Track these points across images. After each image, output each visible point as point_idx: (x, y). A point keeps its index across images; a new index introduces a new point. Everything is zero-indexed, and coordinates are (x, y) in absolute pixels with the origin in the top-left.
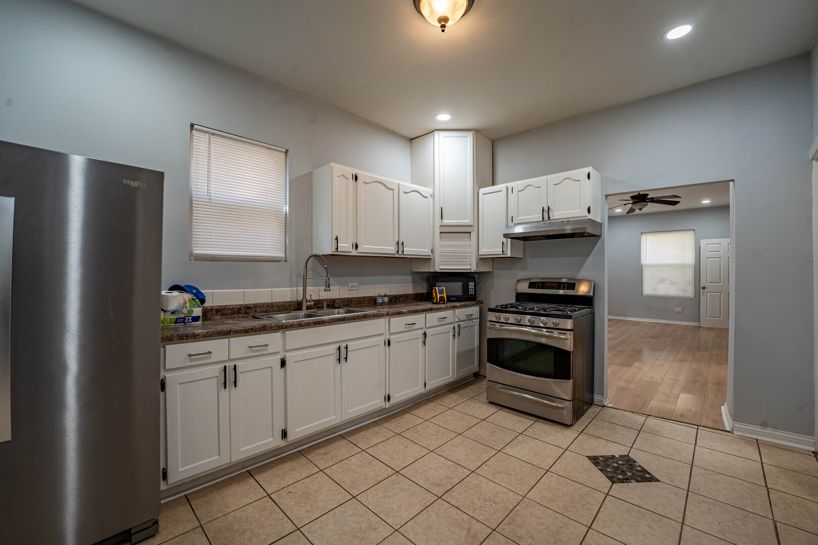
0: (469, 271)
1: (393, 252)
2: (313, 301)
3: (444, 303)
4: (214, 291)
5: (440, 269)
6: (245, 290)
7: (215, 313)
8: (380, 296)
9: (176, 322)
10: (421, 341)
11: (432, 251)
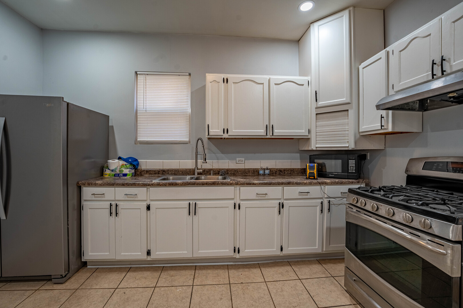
0: (347, 149)
1: (263, 134)
2: (202, 169)
3: (314, 179)
4: (147, 161)
5: (316, 147)
6: (164, 161)
7: (146, 173)
8: (262, 169)
9: (115, 176)
10: (276, 210)
11: (309, 131)
